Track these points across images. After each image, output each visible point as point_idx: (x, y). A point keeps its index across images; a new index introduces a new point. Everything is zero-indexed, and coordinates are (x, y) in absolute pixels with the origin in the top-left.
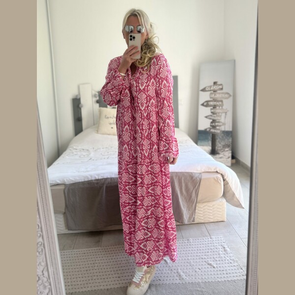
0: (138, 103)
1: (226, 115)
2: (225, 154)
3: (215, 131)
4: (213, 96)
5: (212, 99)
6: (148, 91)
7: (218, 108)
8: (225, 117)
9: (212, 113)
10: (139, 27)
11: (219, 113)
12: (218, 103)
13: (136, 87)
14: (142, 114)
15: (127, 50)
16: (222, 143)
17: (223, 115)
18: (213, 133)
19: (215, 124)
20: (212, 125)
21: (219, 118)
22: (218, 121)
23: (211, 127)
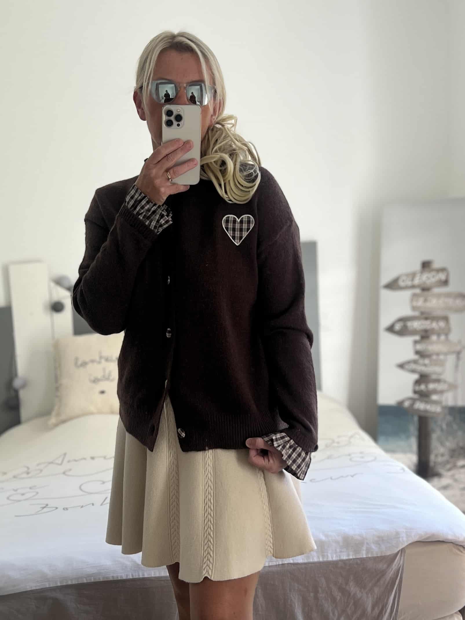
1: (458, 358)
3: (429, 407)
4: (420, 303)
5: (416, 314)
7: (434, 338)
8: (457, 366)
9: (417, 352)
11: (438, 354)
12: (434, 325)
17: (451, 359)
18: (422, 414)
19: (427, 387)
20: (417, 388)
21: (437, 369)
22: (434, 377)
23: (416, 396)
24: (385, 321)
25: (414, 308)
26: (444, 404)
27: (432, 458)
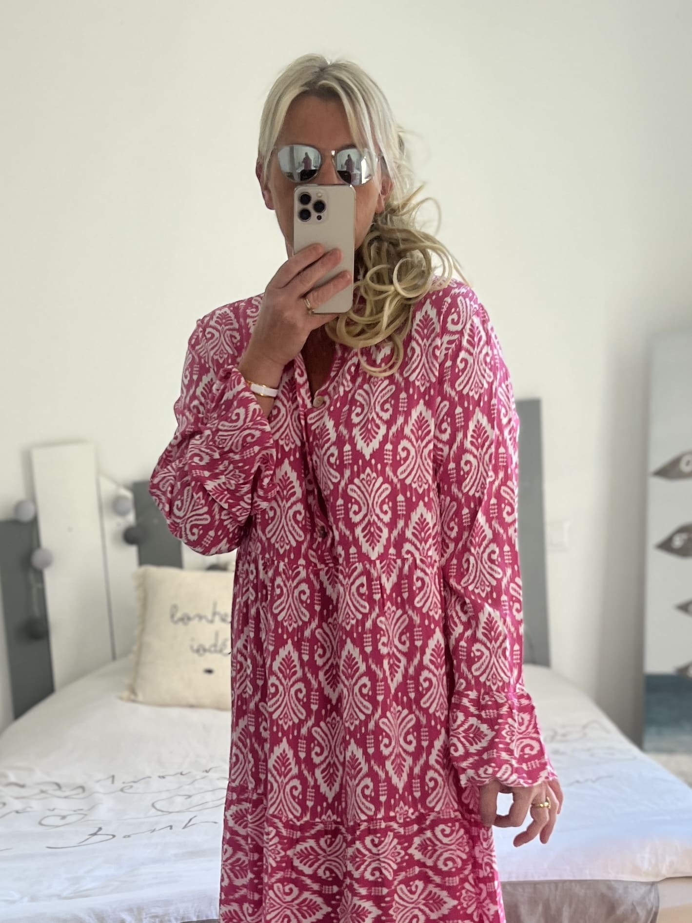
6: (396, 465)
13: (338, 442)
24: (658, 532)
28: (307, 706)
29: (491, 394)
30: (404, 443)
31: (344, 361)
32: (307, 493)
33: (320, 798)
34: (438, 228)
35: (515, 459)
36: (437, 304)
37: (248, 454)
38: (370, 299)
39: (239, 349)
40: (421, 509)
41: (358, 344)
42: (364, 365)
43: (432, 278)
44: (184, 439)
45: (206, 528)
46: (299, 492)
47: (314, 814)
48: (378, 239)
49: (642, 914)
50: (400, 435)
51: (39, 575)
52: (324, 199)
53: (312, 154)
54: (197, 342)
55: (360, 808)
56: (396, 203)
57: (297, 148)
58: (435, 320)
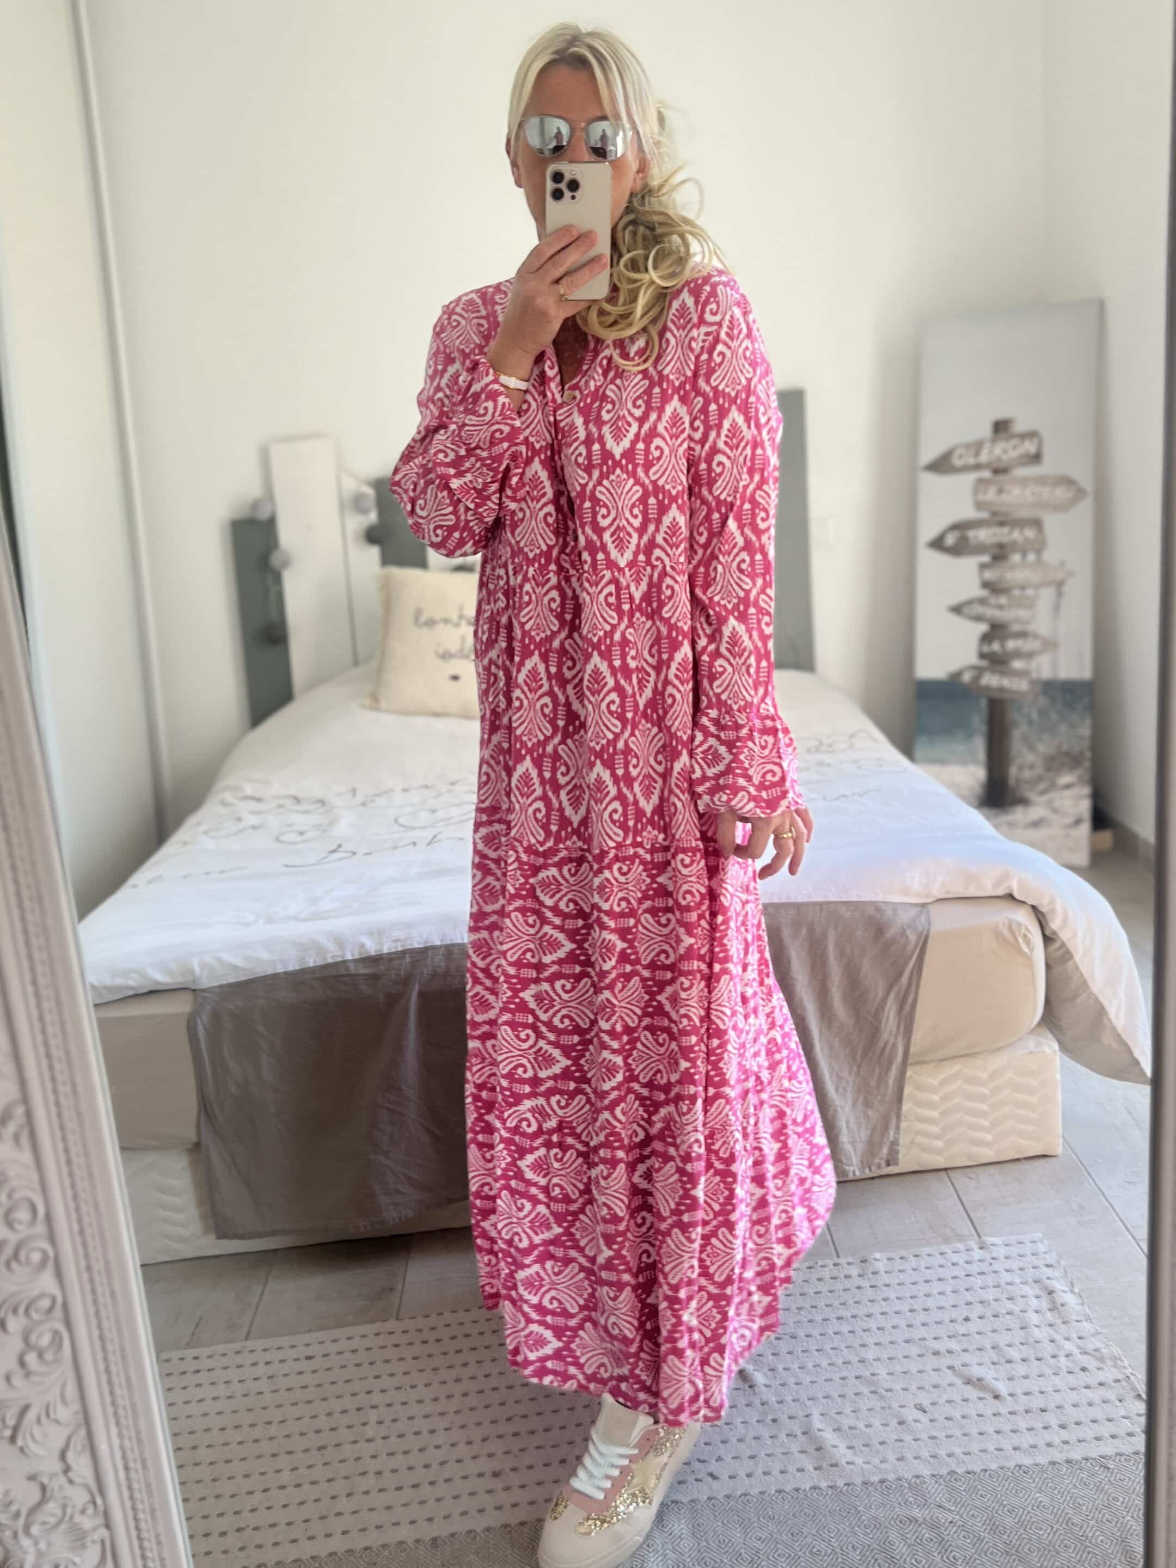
0: (599, 531)
1: (1059, 594)
2: (1057, 804)
3: (1006, 682)
4: (991, 495)
5: (984, 515)
6: (648, 465)
7: (1016, 558)
8: (1057, 608)
9: (986, 585)
10: (598, 129)
11: (1023, 587)
12: (1016, 535)
13: (588, 442)
14: (618, 588)
15: (535, 252)
16: (1041, 748)
17: (1047, 595)
18: (996, 695)
19: (1003, 646)
20: (986, 649)
21: (1022, 613)
22: (1016, 628)
23: (984, 663)
24: (929, 529)
25: (979, 506)
26: (1035, 675)
27: (1013, 771)
28: (553, 722)
29: (748, 390)
30: (657, 442)
31: (596, 353)
32: (558, 494)
33: (564, 822)
34: (701, 210)
35: (774, 460)
36: (696, 293)
37: (497, 450)
38: (624, 287)
39: (487, 338)
40: (674, 512)
41: (610, 336)
42: (617, 359)
43: (691, 264)
44: (428, 434)
45: (451, 530)
46: (550, 493)
47: (558, 840)
48: (633, 222)
49: (912, 938)
50: (653, 433)
51: (277, 578)
52: (578, 178)
53: (565, 130)
54: (443, 330)
55: (608, 835)
56: (655, 183)
57: (548, 120)
58: (692, 309)
